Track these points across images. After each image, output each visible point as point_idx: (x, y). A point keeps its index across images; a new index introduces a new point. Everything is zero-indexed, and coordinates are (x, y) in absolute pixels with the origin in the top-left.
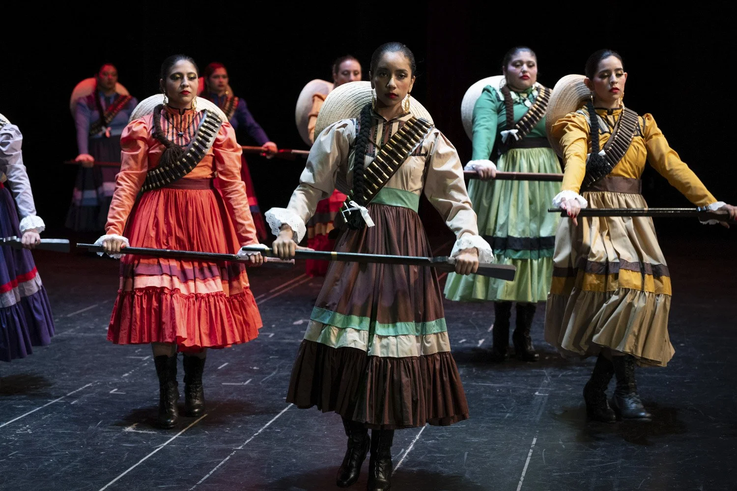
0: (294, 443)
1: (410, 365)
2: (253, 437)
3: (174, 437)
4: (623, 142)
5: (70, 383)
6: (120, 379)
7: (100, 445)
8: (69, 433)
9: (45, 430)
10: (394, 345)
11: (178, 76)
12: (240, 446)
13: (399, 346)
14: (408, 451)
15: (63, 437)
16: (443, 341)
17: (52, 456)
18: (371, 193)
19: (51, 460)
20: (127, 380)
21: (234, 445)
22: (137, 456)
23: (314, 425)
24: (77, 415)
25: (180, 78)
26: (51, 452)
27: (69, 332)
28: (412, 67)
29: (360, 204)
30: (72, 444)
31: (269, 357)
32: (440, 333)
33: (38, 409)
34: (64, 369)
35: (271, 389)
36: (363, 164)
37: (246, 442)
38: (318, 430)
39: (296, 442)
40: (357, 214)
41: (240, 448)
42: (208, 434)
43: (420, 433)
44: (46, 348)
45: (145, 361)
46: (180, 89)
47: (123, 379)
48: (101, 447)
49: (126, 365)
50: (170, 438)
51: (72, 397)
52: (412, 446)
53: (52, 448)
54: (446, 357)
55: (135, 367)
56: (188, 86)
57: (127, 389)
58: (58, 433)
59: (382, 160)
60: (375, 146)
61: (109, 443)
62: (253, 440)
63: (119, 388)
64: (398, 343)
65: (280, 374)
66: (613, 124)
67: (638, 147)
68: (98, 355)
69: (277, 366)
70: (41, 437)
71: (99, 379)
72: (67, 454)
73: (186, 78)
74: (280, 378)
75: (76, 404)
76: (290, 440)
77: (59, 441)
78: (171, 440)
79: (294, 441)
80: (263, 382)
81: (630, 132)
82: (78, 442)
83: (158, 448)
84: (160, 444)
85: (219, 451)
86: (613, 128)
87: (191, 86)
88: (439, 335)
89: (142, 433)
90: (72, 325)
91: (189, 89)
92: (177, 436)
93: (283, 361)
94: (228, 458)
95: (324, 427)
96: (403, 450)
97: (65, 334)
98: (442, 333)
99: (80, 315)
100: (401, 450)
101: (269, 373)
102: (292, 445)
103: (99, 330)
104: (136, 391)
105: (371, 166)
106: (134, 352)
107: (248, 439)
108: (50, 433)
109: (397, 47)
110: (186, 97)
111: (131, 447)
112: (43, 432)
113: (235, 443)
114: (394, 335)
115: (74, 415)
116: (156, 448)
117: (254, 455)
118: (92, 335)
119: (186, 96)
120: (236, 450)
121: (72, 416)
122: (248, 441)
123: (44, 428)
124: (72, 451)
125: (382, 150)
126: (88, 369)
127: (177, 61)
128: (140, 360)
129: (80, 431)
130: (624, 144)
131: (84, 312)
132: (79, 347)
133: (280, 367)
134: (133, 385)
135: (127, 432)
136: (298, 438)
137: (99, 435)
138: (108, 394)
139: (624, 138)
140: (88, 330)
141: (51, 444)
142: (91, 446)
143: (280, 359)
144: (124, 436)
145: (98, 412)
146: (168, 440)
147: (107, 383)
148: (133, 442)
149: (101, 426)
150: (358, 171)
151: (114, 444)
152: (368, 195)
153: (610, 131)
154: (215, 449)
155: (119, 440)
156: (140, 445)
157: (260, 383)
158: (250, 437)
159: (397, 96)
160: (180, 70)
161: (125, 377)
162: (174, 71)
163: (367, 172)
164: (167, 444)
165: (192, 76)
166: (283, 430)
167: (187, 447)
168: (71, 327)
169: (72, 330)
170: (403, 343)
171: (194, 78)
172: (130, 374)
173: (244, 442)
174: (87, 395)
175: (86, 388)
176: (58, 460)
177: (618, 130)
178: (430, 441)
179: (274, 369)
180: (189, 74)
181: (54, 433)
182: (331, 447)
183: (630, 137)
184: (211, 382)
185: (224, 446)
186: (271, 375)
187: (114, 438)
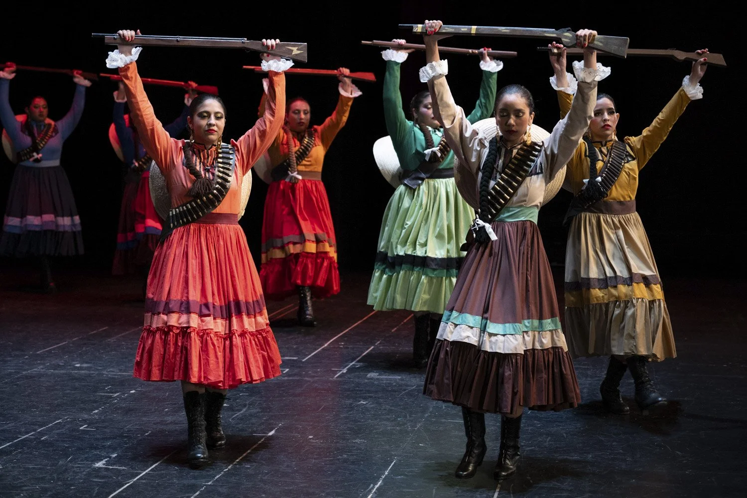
0: (264, 478)
1: (514, 361)
2: (222, 473)
3: (144, 473)
4: (615, 169)
5: (40, 419)
6: (90, 415)
7: (70, 480)
8: (40, 469)
9: (15, 465)
10: (502, 342)
11: (205, 114)
12: (210, 481)
13: (506, 344)
14: (377, 486)
15: (33, 472)
16: (557, 337)
17: (23, 490)
18: (495, 212)
19: (22, 495)
20: (97, 417)
21: (204, 480)
22: (107, 491)
23: (284, 461)
24: (47, 451)
25: (207, 116)
26: (21, 487)
27: (39, 369)
28: (530, 105)
29: (485, 221)
30: (43, 478)
31: (239, 394)
32: (555, 330)
33: (8, 444)
34: (34, 405)
35: (241, 425)
36: (488, 187)
37: (216, 478)
38: (288, 466)
39: (266, 478)
40: (483, 230)
41: (209, 483)
42: (177, 470)
43: (389, 469)
44: (15, 385)
45: (115, 398)
46: (207, 127)
47: (93, 415)
48: (71, 482)
49: (95, 402)
50: (141, 473)
51: (42, 434)
52: (381, 481)
53: (23, 483)
54: (559, 352)
55: (105, 404)
56: (214, 125)
57: (97, 425)
58: (28, 468)
59: (503, 183)
60: (497, 171)
61: (79, 479)
62: (223, 476)
63: (89, 425)
64: (505, 341)
65: (249, 411)
66: (606, 153)
67: (629, 173)
68: (68, 391)
69: (247, 403)
70: (11, 471)
71: (69, 415)
72: (37, 489)
73: (212, 116)
74: (251, 415)
75: (46, 440)
76: (260, 475)
77: (29, 476)
78: (141, 475)
79: (264, 476)
80: (233, 419)
81: (620, 160)
82: (48, 477)
83: (128, 483)
84: (131, 479)
85: (188, 486)
86: (606, 156)
87: (217, 126)
88: (554, 332)
89: (112, 468)
90: (42, 362)
91: (215, 128)
92: (147, 471)
93: (254, 398)
94: (197, 493)
95: (294, 463)
96: (372, 485)
97: (35, 371)
98: (556, 330)
99: (50, 351)
100: (370, 485)
101: (239, 410)
102: (262, 481)
103: (69, 367)
104: (105, 428)
105: (494, 188)
106: (104, 389)
107: (218, 474)
108: (20, 467)
109: (514, 89)
110: (212, 136)
111: (100, 482)
112: (13, 467)
113: (204, 478)
114: (502, 333)
115: (44, 450)
116: (126, 484)
117: (224, 490)
118: (62, 372)
119: (212, 134)
120: (205, 485)
121: (42, 451)
122: (217, 477)
123: (15, 463)
124: (43, 485)
125: (502, 174)
126: (58, 405)
127: (206, 100)
128: (111, 397)
129: (50, 466)
130: (616, 171)
131: (54, 349)
132: (48, 383)
133: (249, 405)
134: (103, 421)
135: (97, 467)
136: (267, 474)
137: (69, 471)
138: (79, 431)
139: (616, 166)
140: (57, 367)
141: (22, 479)
142: (61, 481)
143: (250, 396)
144: (94, 471)
145: (68, 447)
146: (138, 475)
147: (77, 419)
148: (103, 477)
149: (71, 461)
150: (483, 193)
151: (84, 479)
152: (491, 214)
153: (603, 159)
154: (184, 485)
155: (89, 474)
156: (110, 480)
157: (230, 420)
158: (220, 473)
159: (517, 132)
160: (207, 109)
161: (95, 413)
162: (202, 110)
163: (491, 194)
164: (137, 480)
165: (219, 115)
166: (253, 466)
167: (158, 483)
168: (40, 364)
169: (42, 367)
170: (509, 341)
171: (221, 118)
172: (100, 410)
173: (214, 477)
174: (57, 431)
175: (56, 424)
176: (28, 494)
177: (610, 159)
178: (399, 477)
179: (245, 406)
180: (216, 113)
181: (24, 468)
182: (301, 483)
183: (621, 164)
184: (181, 419)
185: (193, 481)
186: (242, 412)
187: (84, 473)
